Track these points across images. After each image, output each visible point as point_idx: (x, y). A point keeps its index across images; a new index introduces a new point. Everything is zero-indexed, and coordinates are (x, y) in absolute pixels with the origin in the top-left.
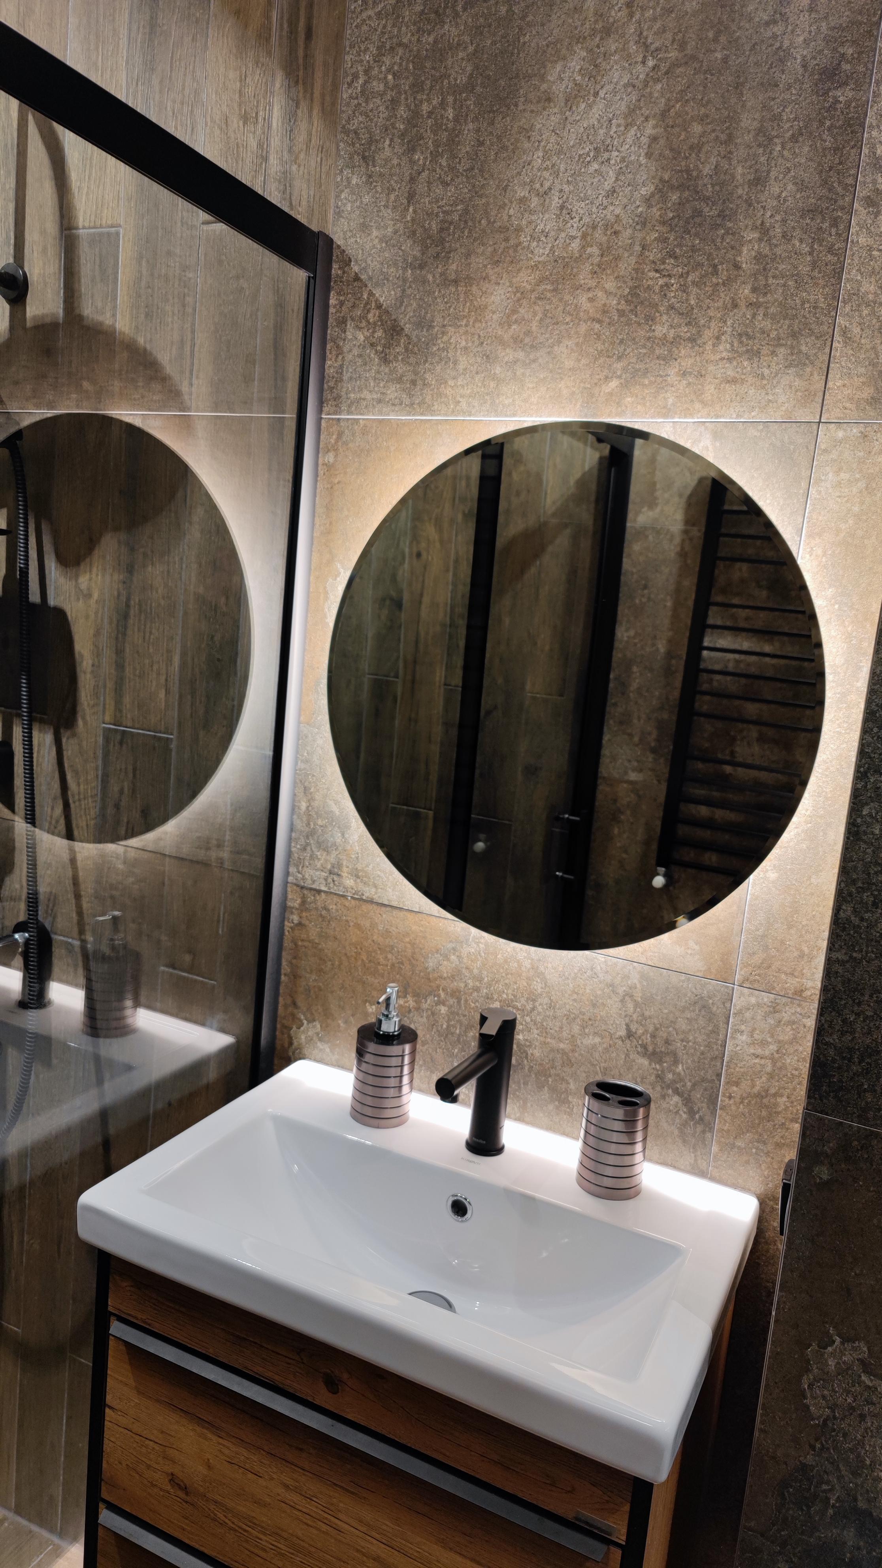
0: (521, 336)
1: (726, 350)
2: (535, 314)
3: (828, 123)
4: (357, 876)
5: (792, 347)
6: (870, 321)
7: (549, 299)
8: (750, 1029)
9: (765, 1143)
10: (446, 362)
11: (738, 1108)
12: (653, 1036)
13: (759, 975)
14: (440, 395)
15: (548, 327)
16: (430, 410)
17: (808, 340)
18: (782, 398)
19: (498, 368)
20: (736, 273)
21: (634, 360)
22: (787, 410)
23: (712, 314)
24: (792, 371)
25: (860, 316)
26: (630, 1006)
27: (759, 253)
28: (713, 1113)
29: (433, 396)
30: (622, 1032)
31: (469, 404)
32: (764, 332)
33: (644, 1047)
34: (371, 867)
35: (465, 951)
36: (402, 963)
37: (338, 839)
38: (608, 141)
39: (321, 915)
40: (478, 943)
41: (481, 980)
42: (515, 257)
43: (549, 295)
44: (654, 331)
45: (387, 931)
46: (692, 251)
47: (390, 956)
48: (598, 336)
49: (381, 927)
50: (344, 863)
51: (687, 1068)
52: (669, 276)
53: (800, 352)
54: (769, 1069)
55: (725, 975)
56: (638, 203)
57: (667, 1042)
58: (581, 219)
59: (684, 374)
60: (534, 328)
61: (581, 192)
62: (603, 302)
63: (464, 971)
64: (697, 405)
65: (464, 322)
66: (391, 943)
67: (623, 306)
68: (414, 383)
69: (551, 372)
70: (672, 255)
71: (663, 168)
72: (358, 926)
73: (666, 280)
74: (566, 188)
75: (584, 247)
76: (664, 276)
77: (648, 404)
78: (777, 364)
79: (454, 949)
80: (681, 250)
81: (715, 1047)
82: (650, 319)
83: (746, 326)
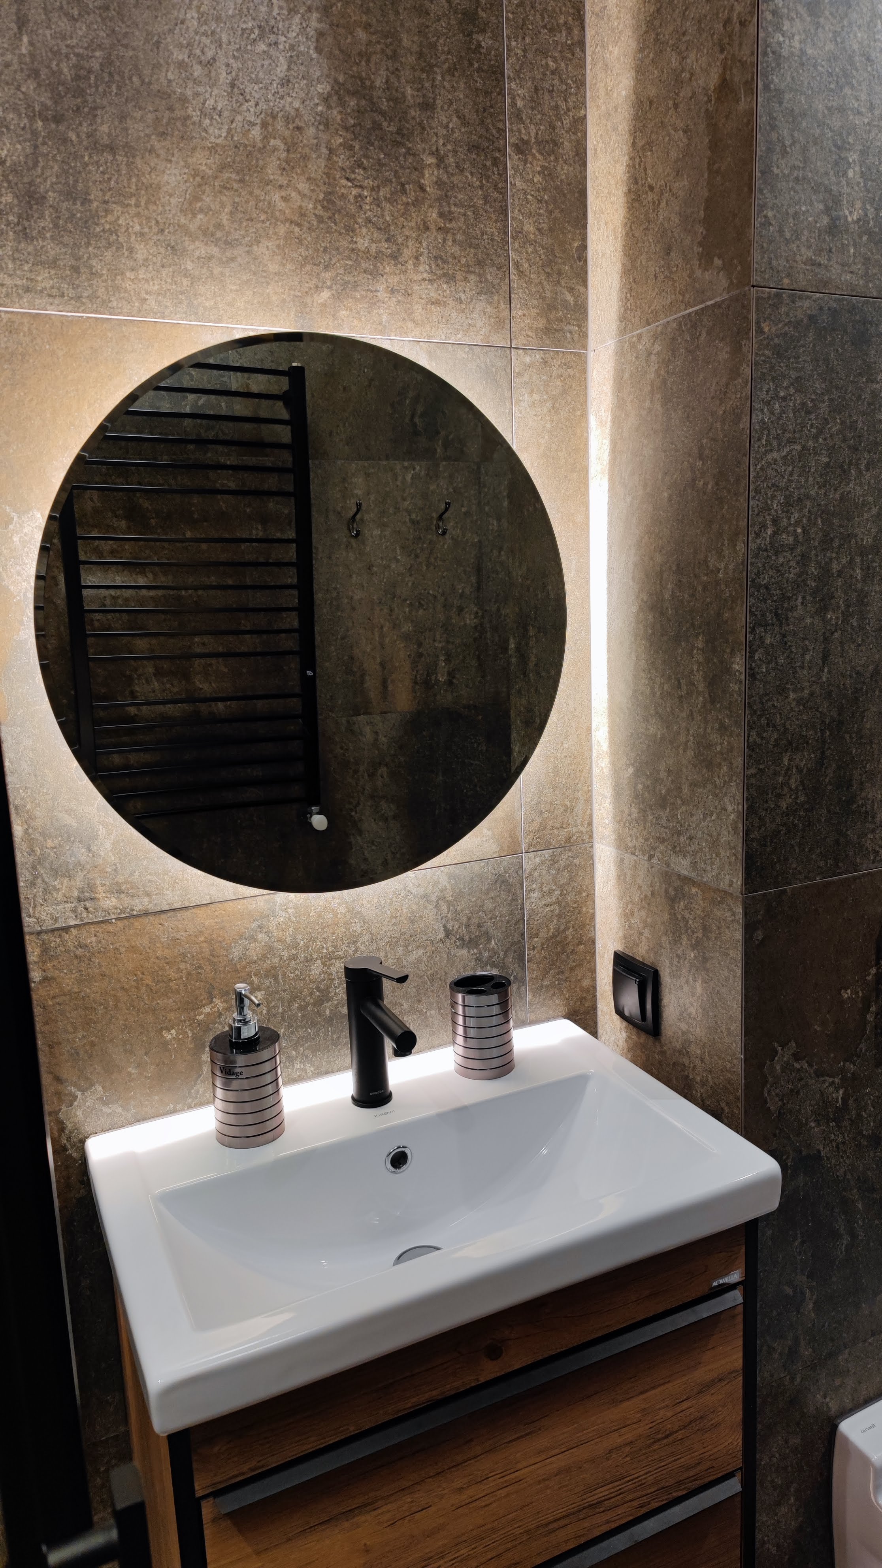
0: (211, 228)
1: (426, 271)
2: (223, 205)
3: (476, 65)
4: (120, 892)
5: (480, 275)
6: (535, 258)
7: (237, 191)
8: (539, 885)
9: (563, 972)
10: (118, 248)
11: (541, 954)
12: (467, 926)
13: (539, 838)
14: (117, 289)
15: (241, 223)
16: (105, 305)
17: (491, 270)
18: (480, 324)
19: (189, 263)
20: (422, 195)
21: (341, 271)
22: (485, 335)
23: (407, 233)
24: (483, 297)
25: (527, 253)
26: (444, 908)
27: (439, 179)
28: (523, 969)
29: (107, 289)
30: (442, 935)
31: (159, 303)
32: (455, 258)
33: (462, 939)
34: (137, 874)
35: (272, 924)
36: (200, 967)
37: (82, 855)
38: (272, 22)
39: (76, 956)
40: (286, 910)
41: (296, 946)
42: (185, 132)
43: (236, 186)
44: (356, 242)
45: (174, 940)
46: (379, 165)
47: (182, 966)
48: (300, 241)
49: (164, 939)
50: (98, 882)
51: (499, 941)
52: (361, 187)
53: (487, 280)
54: (557, 912)
55: (514, 850)
56: (317, 101)
57: (479, 926)
58: (257, 105)
59: (392, 291)
60: (225, 222)
61: (251, 73)
62: (299, 204)
63: (275, 944)
64: (410, 325)
65: (133, 201)
66: (182, 951)
67: (320, 211)
68: (76, 269)
69: (255, 274)
70: (360, 165)
71: (335, 68)
72: (133, 949)
73: (359, 190)
74: (235, 65)
75: (265, 137)
76: (356, 186)
77: (363, 319)
78: (471, 290)
79: (260, 927)
80: (369, 162)
81: (516, 912)
82: (350, 230)
83: (439, 249)
